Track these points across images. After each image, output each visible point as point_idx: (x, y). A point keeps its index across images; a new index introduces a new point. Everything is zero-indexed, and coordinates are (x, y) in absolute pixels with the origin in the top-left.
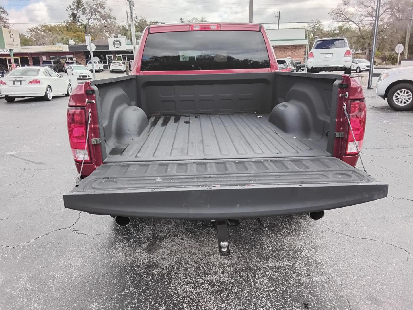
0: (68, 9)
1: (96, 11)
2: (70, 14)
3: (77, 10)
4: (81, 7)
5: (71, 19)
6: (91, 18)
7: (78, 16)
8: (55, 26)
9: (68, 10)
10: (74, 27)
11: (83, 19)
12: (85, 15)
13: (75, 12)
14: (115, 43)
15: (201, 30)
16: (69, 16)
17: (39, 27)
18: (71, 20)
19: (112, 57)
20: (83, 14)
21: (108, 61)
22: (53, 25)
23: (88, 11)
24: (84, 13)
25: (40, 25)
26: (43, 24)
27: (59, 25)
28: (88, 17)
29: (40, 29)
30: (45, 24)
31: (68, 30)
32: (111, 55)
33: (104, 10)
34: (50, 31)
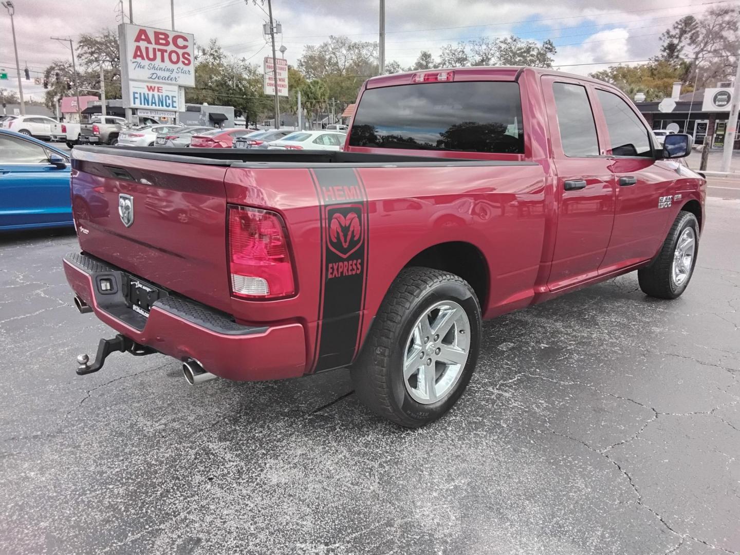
0: (664, 36)
1: (718, 36)
2: (666, 44)
3: (680, 38)
4: (689, 32)
5: (665, 54)
6: (702, 50)
7: (679, 47)
8: (635, 68)
9: (663, 38)
10: (664, 68)
11: (687, 53)
12: (695, 46)
13: (676, 41)
16: (663, 49)
17: (609, 71)
18: (663, 56)
19: (706, 124)
20: (690, 44)
21: (697, 132)
22: (632, 65)
23: (701, 38)
24: (693, 41)
25: (611, 67)
26: (616, 65)
27: (643, 65)
28: (697, 50)
29: (610, 74)
30: (619, 66)
31: (653, 75)
32: (707, 121)
33: (737, 32)
34: (624, 76)
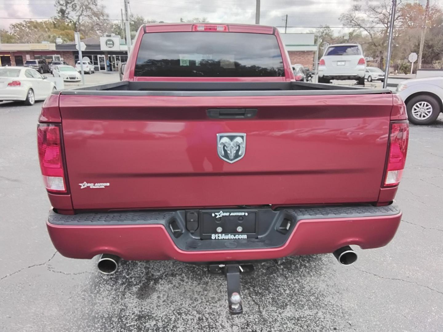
0: (57, 4)
1: (87, 7)
2: (59, 10)
3: (66, 5)
4: (71, 3)
5: (60, 15)
6: (81, 15)
7: (67, 12)
8: (41, 22)
9: (56, 5)
10: (63, 24)
11: (73, 16)
12: (75, 12)
13: (64, 8)
14: (108, 42)
15: (207, 31)
16: (58, 12)
17: (24, 23)
18: (59, 16)
19: (103, 57)
20: (73, 11)
21: (100, 62)
22: (39, 21)
23: (78, 7)
24: (74, 9)
25: (24, 21)
26: (29, 20)
27: (46, 21)
28: (78, 14)
29: (25, 25)
30: (30, 20)
31: (55, 27)
32: (103, 56)
33: (97, 6)
34: (35, 27)
